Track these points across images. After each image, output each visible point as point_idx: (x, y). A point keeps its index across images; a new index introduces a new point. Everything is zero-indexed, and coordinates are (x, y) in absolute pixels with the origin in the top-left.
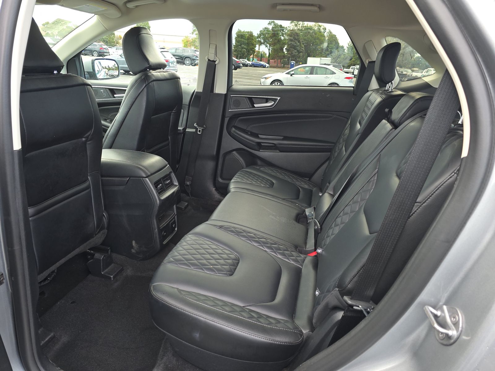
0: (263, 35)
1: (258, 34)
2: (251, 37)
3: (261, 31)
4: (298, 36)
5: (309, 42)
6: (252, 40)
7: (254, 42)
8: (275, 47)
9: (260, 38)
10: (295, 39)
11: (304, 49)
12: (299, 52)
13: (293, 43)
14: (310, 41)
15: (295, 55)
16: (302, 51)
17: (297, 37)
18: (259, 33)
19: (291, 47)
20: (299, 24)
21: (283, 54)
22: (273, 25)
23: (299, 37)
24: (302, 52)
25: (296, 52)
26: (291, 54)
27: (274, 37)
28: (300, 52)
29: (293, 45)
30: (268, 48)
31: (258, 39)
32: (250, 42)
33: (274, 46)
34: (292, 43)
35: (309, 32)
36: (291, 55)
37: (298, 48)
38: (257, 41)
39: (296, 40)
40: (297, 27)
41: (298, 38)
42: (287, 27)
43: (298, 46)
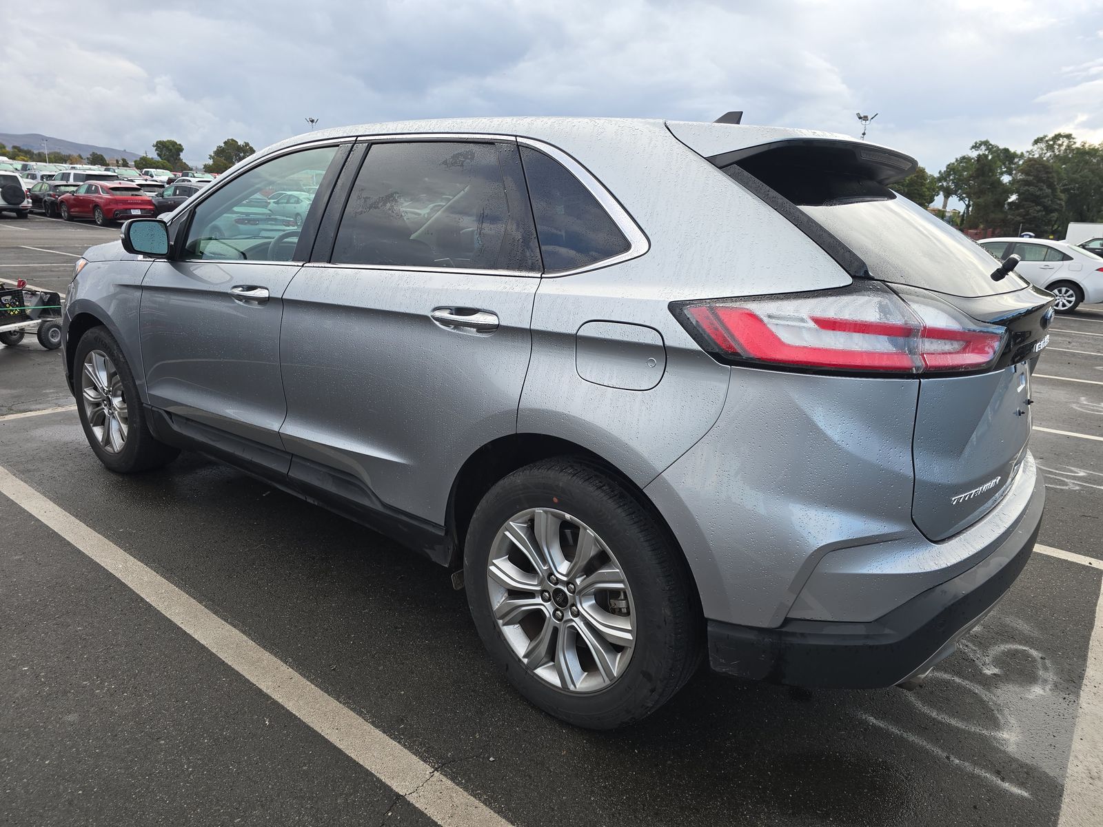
0: (955, 173)
1: (943, 171)
2: (919, 180)
3: (949, 165)
4: (1047, 173)
5: (1086, 185)
6: (922, 185)
7: (925, 190)
8: (981, 200)
9: (946, 180)
10: (1040, 180)
11: (1063, 203)
12: (1048, 210)
13: (1031, 189)
14: (1088, 183)
15: (1035, 217)
16: (1056, 207)
17: (1043, 176)
18: (944, 169)
19: (1026, 200)
20: (1060, 145)
21: (1000, 216)
22: (983, 150)
23: (1050, 175)
24: (1056, 210)
25: (1038, 211)
26: (1026, 215)
27: (980, 178)
28: (1052, 211)
29: (1032, 195)
30: (967, 203)
31: (940, 184)
32: (916, 191)
33: (979, 198)
34: (1029, 190)
35: (1087, 162)
36: (1024, 219)
37: (1047, 202)
38: (938, 187)
39: (1043, 182)
40: (1054, 151)
41: (1048, 178)
42: (1025, 153)
43: (1047, 196)
